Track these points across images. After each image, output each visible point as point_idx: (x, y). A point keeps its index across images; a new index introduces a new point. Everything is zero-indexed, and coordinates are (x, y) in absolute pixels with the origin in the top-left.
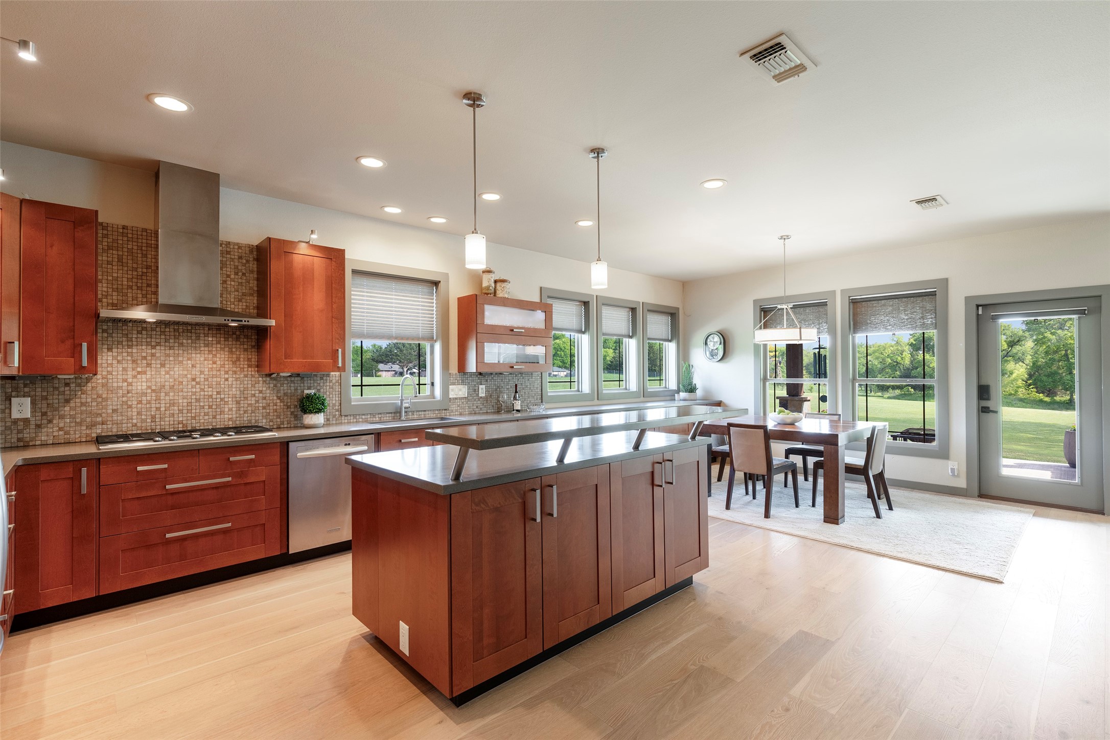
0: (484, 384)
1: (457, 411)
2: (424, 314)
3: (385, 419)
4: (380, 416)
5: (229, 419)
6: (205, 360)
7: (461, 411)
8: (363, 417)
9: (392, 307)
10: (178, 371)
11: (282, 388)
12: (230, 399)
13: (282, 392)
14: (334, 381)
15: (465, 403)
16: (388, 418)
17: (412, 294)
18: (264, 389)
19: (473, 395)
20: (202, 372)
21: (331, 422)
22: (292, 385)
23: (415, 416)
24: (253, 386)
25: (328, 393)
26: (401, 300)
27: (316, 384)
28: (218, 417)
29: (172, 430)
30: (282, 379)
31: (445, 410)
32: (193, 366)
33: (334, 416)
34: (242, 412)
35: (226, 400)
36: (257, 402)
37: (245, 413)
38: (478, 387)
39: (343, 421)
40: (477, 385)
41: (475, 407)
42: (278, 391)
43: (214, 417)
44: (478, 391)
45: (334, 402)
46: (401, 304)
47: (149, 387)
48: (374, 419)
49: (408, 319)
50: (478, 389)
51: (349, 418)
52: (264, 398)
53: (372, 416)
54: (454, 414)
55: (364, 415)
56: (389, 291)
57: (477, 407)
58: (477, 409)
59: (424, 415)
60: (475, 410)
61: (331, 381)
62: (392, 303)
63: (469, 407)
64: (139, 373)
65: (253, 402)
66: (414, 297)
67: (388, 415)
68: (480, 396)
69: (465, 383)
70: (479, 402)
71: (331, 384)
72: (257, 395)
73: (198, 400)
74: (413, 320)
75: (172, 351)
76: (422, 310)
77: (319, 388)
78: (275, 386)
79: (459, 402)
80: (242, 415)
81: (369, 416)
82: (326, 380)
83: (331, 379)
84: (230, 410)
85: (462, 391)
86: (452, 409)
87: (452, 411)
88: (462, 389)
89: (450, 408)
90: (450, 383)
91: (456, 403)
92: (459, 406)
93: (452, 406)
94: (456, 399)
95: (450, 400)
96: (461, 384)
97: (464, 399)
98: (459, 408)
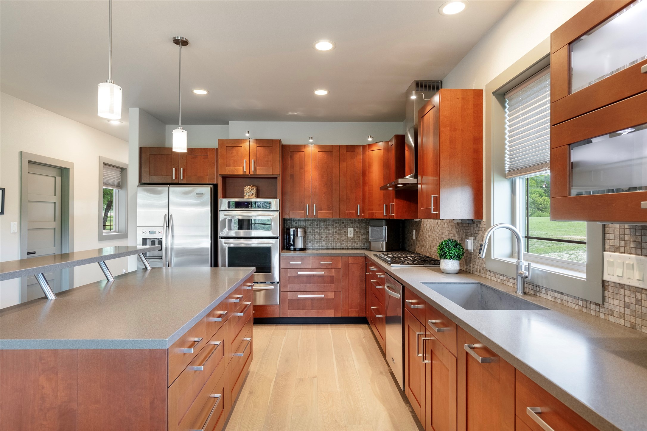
1: (622, 316)
4: (513, 281)
8: (501, 277)
11: (461, 233)
13: (461, 237)
15: (644, 303)
18: (455, 233)
21: (481, 275)
22: (465, 231)
23: (549, 297)
24: (452, 230)
27: (474, 231)
31: (596, 304)
33: (483, 268)
39: (488, 277)
42: (459, 235)
48: (509, 284)
53: (507, 279)
61: (481, 229)
77: (474, 235)
78: (458, 231)
79: (627, 297)
81: (505, 278)
82: (479, 227)
85: (635, 270)
86: (611, 307)
87: (610, 312)
88: (633, 265)
89: (606, 304)
90: (607, 247)
91: (622, 298)
92: (627, 306)
93: (611, 301)
94: (622, 286)
95: (604, 284)
96: (633, 251)
97: (641, 293)
98: (627, 311)
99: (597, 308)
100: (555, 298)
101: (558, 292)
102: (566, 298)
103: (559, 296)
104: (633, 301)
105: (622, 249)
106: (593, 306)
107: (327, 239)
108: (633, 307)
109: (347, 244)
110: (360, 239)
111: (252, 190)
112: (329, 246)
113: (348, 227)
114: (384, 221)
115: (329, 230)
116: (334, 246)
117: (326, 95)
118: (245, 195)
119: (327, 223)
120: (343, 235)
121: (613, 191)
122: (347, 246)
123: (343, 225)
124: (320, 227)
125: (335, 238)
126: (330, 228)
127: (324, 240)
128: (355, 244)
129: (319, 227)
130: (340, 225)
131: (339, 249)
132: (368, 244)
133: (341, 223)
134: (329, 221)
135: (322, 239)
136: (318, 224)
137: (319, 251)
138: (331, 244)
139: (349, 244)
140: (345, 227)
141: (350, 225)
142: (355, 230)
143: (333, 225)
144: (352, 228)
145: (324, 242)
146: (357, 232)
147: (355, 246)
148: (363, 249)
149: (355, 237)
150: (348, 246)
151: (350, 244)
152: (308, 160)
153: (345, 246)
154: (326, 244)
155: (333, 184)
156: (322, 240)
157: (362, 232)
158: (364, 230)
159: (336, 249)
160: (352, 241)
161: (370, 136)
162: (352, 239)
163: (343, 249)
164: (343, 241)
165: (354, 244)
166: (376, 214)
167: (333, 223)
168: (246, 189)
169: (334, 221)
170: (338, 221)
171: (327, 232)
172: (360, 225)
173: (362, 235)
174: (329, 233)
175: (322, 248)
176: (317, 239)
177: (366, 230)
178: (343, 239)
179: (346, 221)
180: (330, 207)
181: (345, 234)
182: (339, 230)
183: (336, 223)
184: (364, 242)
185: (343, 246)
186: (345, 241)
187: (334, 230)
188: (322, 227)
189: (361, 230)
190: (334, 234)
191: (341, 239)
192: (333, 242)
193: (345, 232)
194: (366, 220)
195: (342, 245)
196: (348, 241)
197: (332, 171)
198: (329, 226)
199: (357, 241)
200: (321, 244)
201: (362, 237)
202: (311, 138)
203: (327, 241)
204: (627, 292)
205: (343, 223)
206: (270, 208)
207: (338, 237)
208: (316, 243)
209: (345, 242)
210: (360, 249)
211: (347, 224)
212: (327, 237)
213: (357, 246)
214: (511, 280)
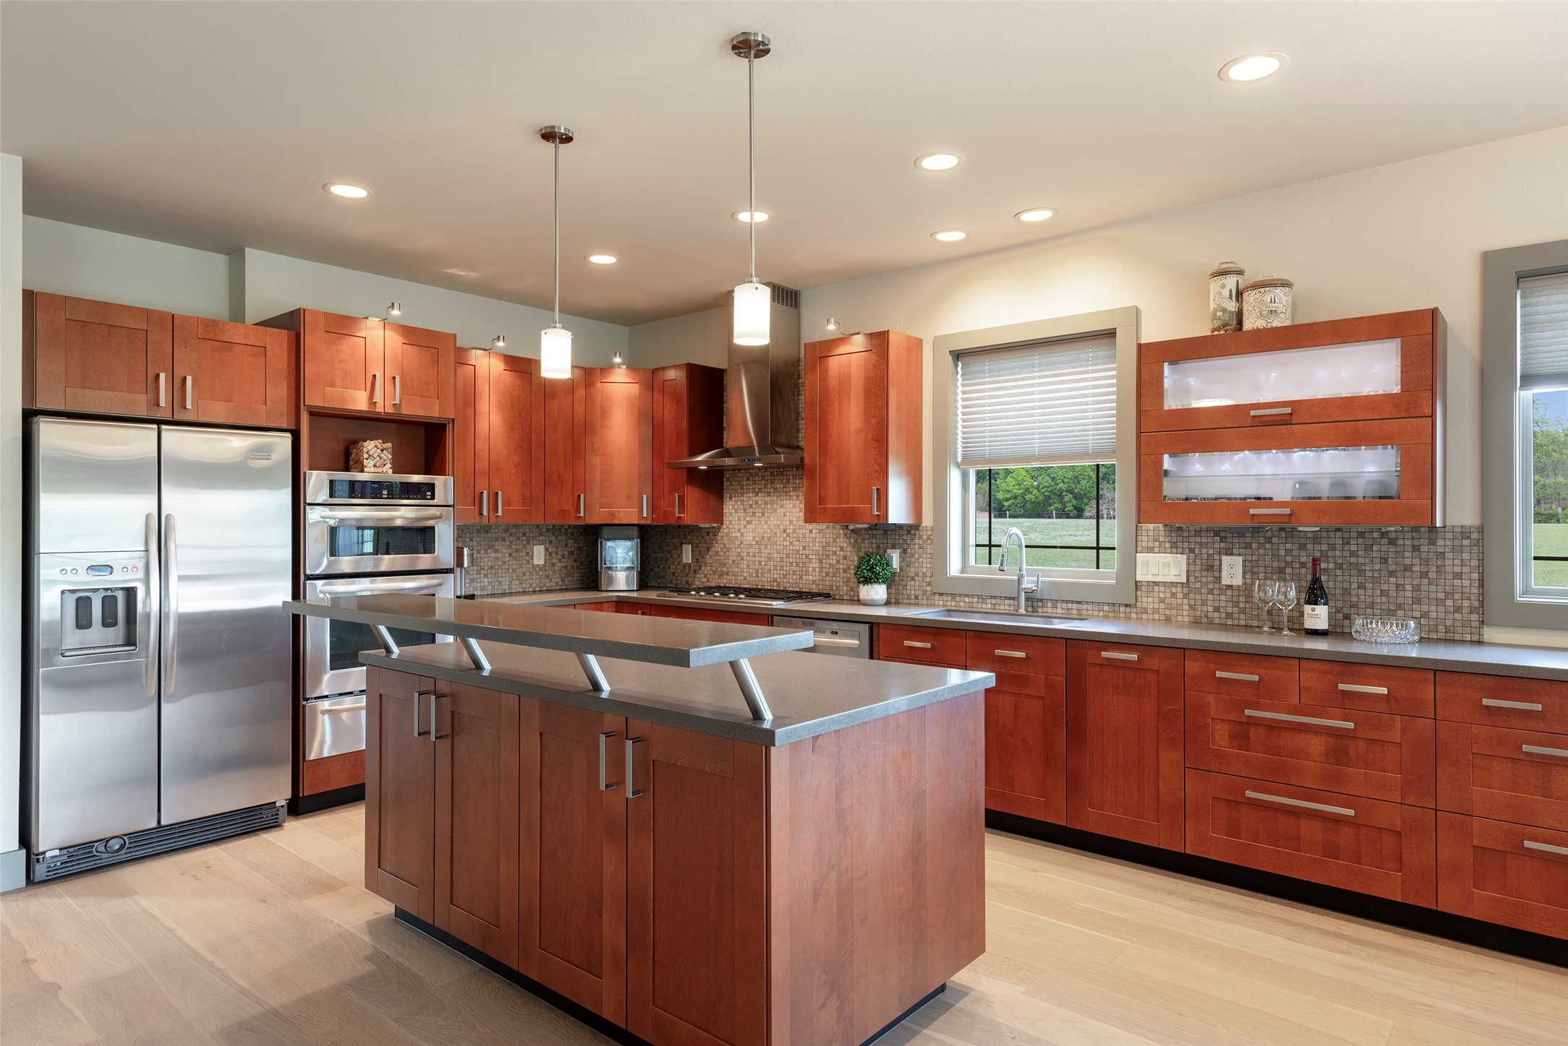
0: (1239, 555)
1: (1156, 611)
2: (1099, 402)
3: (1002, 607)
4: (993, 601)
5: (814, 582)
6: (794, 507)
7: (1168, 612)
8: (967, 599)
9: (1033, 401)
10: (773, 520)
11: (863, 545)
12: (814, 557)
13: (863, 550)
14: (925, 537)
15: (1180, 595)
16: (1007, 607)
17: (1074, 367)
18: (845, 545)
19: (1204, 580)
20: (791, 522)
21: (921, 602)
22: (874, 541)
23: (1059, 611)
24: (835, 541)
25: (916, 556)
26: (1051, 384)
27: (901, 541)
28: (804, 577)
29: (769, 588)
30: (863, 532)
31: (1126, 605)
32: (785, 515)
33: (925, 593)
34: (824, 575)
35: (810, 557)
36: (838, 562)
37: (827, 576)
38: (1220, 560)
39: (937, 603)
40: (1216, 557)
41: (1211, 609)
42: (859, 548)
43: (801, 578)
44: (1220, 571)
45: (924, 570)
46: (1051, 391)
47: (754, 538)
48: (984, 606)
49: (1064, 420)
50: (1220, 565)
51: (945, 598)
52: (845, 558)
53: (980, 600)
54: (1151, 617)
55: (968, 596)
56: (1029, 373)
57: (1217, 609)
58: (1216, 615)
59: (1078, 610)
60: (1210, 615)
61: (921, 537)
62: (1033, 393)
63: (1192, 608)
64: (748, 522)
65: (834, 562)
66: (1077, 373)
67: (1007, 602)
68: (1225, 581)
69: (1180, 550)
70: (1223, 598)
71: (921, 542)
72: (838, 553)
73: (788, 556)
74: (1075, 419)
75: (769, 498)
76: (1094, 395)
77: (905, 547)
78: (856, 541)
79: (1162, 593)
80: (824, 579)
81: (975, 600)
82: (915, 535)
83: (921, 534)
84: (814, 570)
85: (1171, 568)
86: (1145, 605)
87: (1143, 611)
88: (1169, 563)
89: (1139, 604)
90: (1139, 549)
91: (1156, 595)
92: (1162, 601)
93: (1145, 600)
94: (1156, 583)
95: (1138, 585)
96: (1169, 550)
97: (1176, 587)
98: (1162, 606)
99: (1128, 610)
100: (1068, 609)
101: (1073, 602)
102: (1085, 606)
103: (1075, 606)
104: (1168, 595)
105: (1157, 550)
106: (1122, 609)
107: (493, 572)
108: (1168, 601)
109: (531, 582)
110: (557, 568)
111: (382, 450)
112: (496, 588)
113: (535, 542)
114: (635, 528)
115: (496, 551)
116: (505, 587)
117: (614, 263)
118: (365, 464)
119: (493, 536)
120: (525, 562)
121: (1205, 499)
122: (531, 586)
123: (524, 538)
124: (479, 544)
125: (508, 569)
126: (498, 545)
127: (485, 575)
128: (547, 580)
129: (475, 544)
130: (518, 540)
131: (517, 593)
132: (570, 579)
133: (521, 535)
134: (496, 531)
135: (482, 572)
136: (473, 537)
137: (514, 598)
138: (500, 582)
139: (535, 582)
140: (528, 543)
141: (538, 538)
142: (547, 549)
143: (504, 539)
144: (542, 544)
145: (486, 580)
146: (551, 553)
147: (547, 585)
148: (561, 590)
149: (548, 565)
150: (534, 585)
151: (538, 581)
152: (483, 388)
153: (528, 586)
154: (490, 583)
155: (533, 448)
156: (482, 576)
157: (559, 553)
158: (563, 549)
159: (511, 594)
160: (541, 573)
161: (618, 354)
162: (541, 569)
163: (524, 593)
164: (524, 574)
165: (544, 581)
166: (621, 515)
167: (504, 535)
168: (369, 447)
169: (506, 530)
170: (514, 531)
171: (493, 555)
172: (557, 537)
173: (560, 561)
174: (497, 559)
175: (482, 593)
176: (471, 572)
177: (567, 549)
178: (524, 570)
179: (530, 529)
180: (525, 497)
181: (528, 558)
182: (517, 550)
183: (511, 535)
184: (563, 576)
185: (524, 585)
186: (528, 574)
187: (507, 550)
188: (482, 543)
189: (557, 548)
190: (507, 559)
191: (521, 569)
192: (504, 579)
193: (527, 554)
194: (566, 527)
195: (521, 584)
196: (534, 573)
197: (531, 417)
198: (496, 541)
199: (551, 572)
200: (479, 585)
201: (560, 564)
202: (502, 337)
203: (493, 576)
204: (1162, 589)
205: (524, 534)
206: (433, 498)
207: (514, 567)
208: (470, 583)
209: (528, 577)
210: (555, 591)
211: (533, 537)
212: (492, 567)
213: (551, 583)
214: (988, 601)
